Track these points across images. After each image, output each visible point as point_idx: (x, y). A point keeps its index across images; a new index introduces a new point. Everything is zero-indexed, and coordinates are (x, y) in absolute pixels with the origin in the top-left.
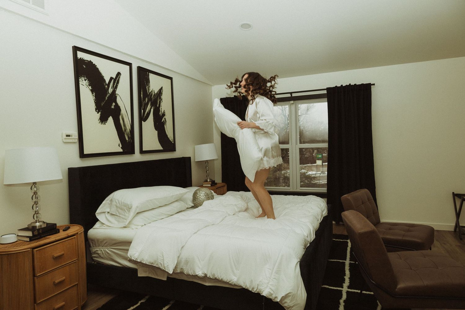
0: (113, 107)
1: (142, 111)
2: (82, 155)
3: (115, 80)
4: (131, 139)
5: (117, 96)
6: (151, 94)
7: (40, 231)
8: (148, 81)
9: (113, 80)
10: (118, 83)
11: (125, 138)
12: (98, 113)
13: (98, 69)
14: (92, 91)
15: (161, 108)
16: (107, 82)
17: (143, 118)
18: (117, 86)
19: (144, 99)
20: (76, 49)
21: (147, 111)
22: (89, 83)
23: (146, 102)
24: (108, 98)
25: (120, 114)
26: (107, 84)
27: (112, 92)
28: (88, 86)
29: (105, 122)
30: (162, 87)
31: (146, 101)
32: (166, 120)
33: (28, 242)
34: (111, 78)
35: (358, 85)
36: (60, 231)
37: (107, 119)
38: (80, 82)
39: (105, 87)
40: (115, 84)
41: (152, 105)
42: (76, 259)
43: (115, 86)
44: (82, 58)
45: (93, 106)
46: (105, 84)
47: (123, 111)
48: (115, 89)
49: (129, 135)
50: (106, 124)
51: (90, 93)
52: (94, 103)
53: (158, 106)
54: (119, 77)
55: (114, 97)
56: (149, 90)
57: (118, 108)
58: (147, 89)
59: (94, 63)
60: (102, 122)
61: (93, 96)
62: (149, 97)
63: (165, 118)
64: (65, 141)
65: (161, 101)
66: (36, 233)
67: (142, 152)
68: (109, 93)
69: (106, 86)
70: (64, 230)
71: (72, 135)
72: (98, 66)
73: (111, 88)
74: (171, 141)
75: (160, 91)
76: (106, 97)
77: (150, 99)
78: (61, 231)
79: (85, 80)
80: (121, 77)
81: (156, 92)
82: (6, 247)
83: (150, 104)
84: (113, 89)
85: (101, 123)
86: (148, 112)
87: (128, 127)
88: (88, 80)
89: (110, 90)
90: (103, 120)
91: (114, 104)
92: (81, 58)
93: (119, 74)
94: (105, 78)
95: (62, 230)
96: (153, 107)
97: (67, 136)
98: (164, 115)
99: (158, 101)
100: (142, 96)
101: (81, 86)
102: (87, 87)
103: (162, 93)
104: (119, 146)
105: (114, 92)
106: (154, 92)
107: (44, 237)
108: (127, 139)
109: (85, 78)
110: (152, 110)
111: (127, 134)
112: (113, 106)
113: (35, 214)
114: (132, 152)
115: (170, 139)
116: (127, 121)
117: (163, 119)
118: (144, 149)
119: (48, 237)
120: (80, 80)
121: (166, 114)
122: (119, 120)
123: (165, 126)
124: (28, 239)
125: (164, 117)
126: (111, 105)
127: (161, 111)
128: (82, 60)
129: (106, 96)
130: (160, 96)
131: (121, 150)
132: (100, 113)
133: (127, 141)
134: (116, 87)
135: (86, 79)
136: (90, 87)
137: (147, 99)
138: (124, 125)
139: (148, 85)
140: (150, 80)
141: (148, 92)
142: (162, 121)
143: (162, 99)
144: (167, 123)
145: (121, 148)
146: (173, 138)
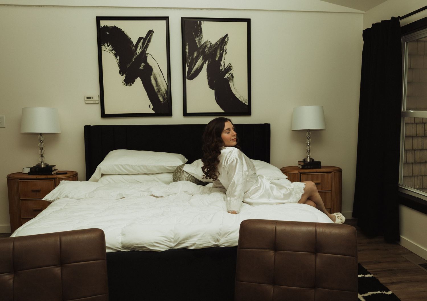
0: (142, 68)
1: (187, 68)
2: (104, 115)
3: (145, 39)
4: (167, 101)
5: (147, 56)
6: (203, 47)
8: (199, 31)
9: (142, 40)
10: (149, 41)
11: (159, 100)
12: (122, 75)
13: (123, 32)
14: (116, 55)
15: (223, 61)
16: (135, 43)
17: (188, 76)
18: (148, 45)
19: (191, 53)
20: (99, 19)
21: (196, 66)
22: (113, 48)
23: (195, 57)
24: (135, 59)
25: (151, 74)
26: (135, 45)
27: (140, 53)
28: (112, 51)
29: (131, 84)
30: (227, 35)
32: (232, 75)
34: (140, 39)
37: (134, 81)
38: (102, 49)
39: (132, 49)
40: (146, 43)
41: (205, 60)
43: (145, 45)
44: (106, 26)
45: (117, 69)
46: (131, 46)
47: (156, 71)
49: (165, 95)
50: (132, 85)
51: (114, 57)
52: (118, 66)
53: (217, 59)
54: (151, 36)
55: (143, 56)
56: (200, 41)
57: (149, 69)
58: (197, 41)
59: (118, 28)
60: (127, 84)
61: (118, 59)
62: (200, 51)
63: (231, 73)
64: (87, 102)
65: (224, 53)
66: (33, 170)
67: (186, 114)
68: (137, 55)
69: (134, 48)
71: (92, 97)
72: (124, 30)
73: (140, 49)
74: (243, 102)
75: (223, 41)
76: (133, 59)
77: (202, 53)
79: (108, 46)
80: (153, 34)
81: (213, 42)
83: (201, 58)
84: (142, 50)
85: (125, 85)
86: (197, 69)
87: (164, 87)
88: (111, 46)
89: (139, 51)
90: (129, 81)
91: (143, 64)
92: (104, 26)
93: (151, 32)
94: (132, 40)
96: (207, 62)
97: (88, 98)
98: (229, 69)
99: (218, 54)
100: (187, 50)
101: (103, 52)
102: (111, 52)
103: (226, 43)
104: (150, 107)
105: (143, 52)
106: (211, 43)
108: (161, 99)
109: (108, 44)
110: (205, 66)
111: (162, 95)
114: (169, 114)
115: (240, 100)
116: (161, 81)
117: (227, 75)
118: (189, 112)
120: (102, 47)
121: (234, 67)
122: (151, 80)
123: (231, 84)
125: (230, 72)
126: (140, 66)
127: (223, 65)
128: (106, 28)
129: (133, 57)
130: (221, 47)
131: (153, 112)
132: (124, 75)
133: (161, 102)
134: (147, 47)
135: (109, 45)
136: (114, 52)
137: (195, 54)
138: (157, 85)
139: (198, 37)
140: (203, 29)
141: (199, 44)
142: (225, 77)
143: (226, 50)
144: (235, 79)
145: (152, 109)
146: (246, 98)
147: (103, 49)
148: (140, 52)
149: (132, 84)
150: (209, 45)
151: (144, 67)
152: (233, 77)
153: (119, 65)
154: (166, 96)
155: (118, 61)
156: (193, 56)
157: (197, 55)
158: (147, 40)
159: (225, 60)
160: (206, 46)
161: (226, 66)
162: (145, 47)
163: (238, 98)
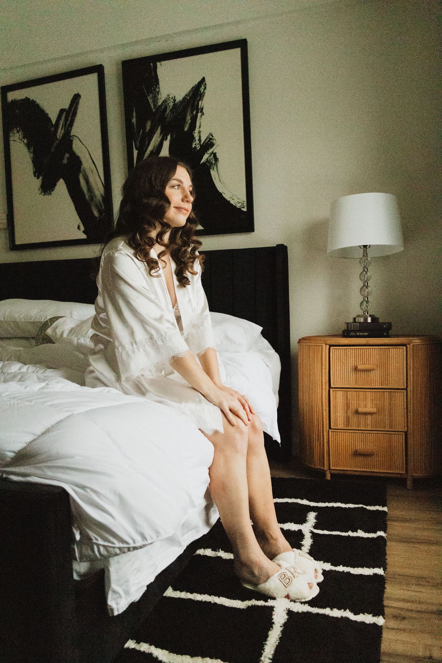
0: (65, 161)
1: (136, 152)
2: (13, 247)
3: (68, 112)
4: (105, 215)
5: (72, 141)
6: (161, 109)
8: (153, 82)
9: (65, 113)
10: (75, 114)
11: (93, 213)
12: (38, 178)
13: (38, 105)
14: (28, 146)
15: (197, 131)
16: (54, 122)
18: (74, 119)
19: (141, 124)
20: (4, 90)
21: (150, 148)
22: (24, 134)
23: (147, 130)
24: (55, 148)
25: (80, 171)
27: (62, 137)
28: (23, 140)
29: (50, 191)
30: (203, 79)
31: (148, 128)
32: (215, 156)
34: (62, 112)
37: (55, 185)
39: (50, 132)
40: (70, 118)
41: (165, 133)
43: (68, 123)
44: (15, 100)
45: (29, 168)
46: (49, 127)
47: (86, 164)
48: (69, 127)
49: (101, 206)
50: (53, 193)
51: (26, 149)
52: (32, 163)
53: (186, 129)
54: (77, 103)
55: (67, 142)
56: (155, 100)
57: (76, 161)
58: (150, 101)
59: (31, 99)
60: (44, 192)
61: (31, 152)
62: (157, 117)
63: (212, 153)
65: (199, 114)
68: (57, 139)
69: (53, 129)
72: (38, 101)
73: (62, 129)
74: (238, 206)
75: (197, 92)
76: (53, 148)
79: (18, 132)
80: (80, 100)
81: (179, 98)
83: (159, 131)
84: (64, 130)
85: (43, 193)
86: (152, 152)
87: (99, 192)
88: (22, 131)
89: (60, 133)
90: (47, 186)
91: (67, 155)
92: (12, 101)
93: (76, 98)
94: (50, 116)
96: (169, 137)
98: (209, 144)
99: (189, 118)
100: (134, 120)
101: (12, 143)
102: (22, 142)
103: (202, 96)
104: (79, 228)
105: (67, 134)
106: (175, 100)
108: (96, 213)
109: (18, 128)
110: (167, 143)
111: (97, 207)
115: (232, 202)
116: (95, 181)
117: (206, 156)
120: (10, 134)
121: (218, 140)
122: (79, 182)
123: (213, 173)
125: (210, 151)
126: (63, 159)
127: (197, 138)
129: (53, 145)
130: (194, 102)
131: (84, 236)
132: (41, 178)
133: (96, 218)
134: (71, 124)
135: (20, 130)
136: (25, 141)
137: (148, 125)
138: (90, 189)
139: (151, 93)
140: (159, 78)
141: (155, 105)
142: (202, 161)
143: (202, 109)
144: (220, 164)
145: (83, 232)
146: (244, 198)
147: (11, 139)
148: (61, 135)
149: (53, 190)
150: (171, 104)
151: (68, 159)
152: (216, 159)
153: (33, 161)
154: (103, 207)
155: (32, 155)
156: (144, 128)
157: (151, 126)
158: (71, 112)
159: (201, 129)
160: (166, 108)
161: (203, 140)
162: (69, 125)
163: (228, 199)
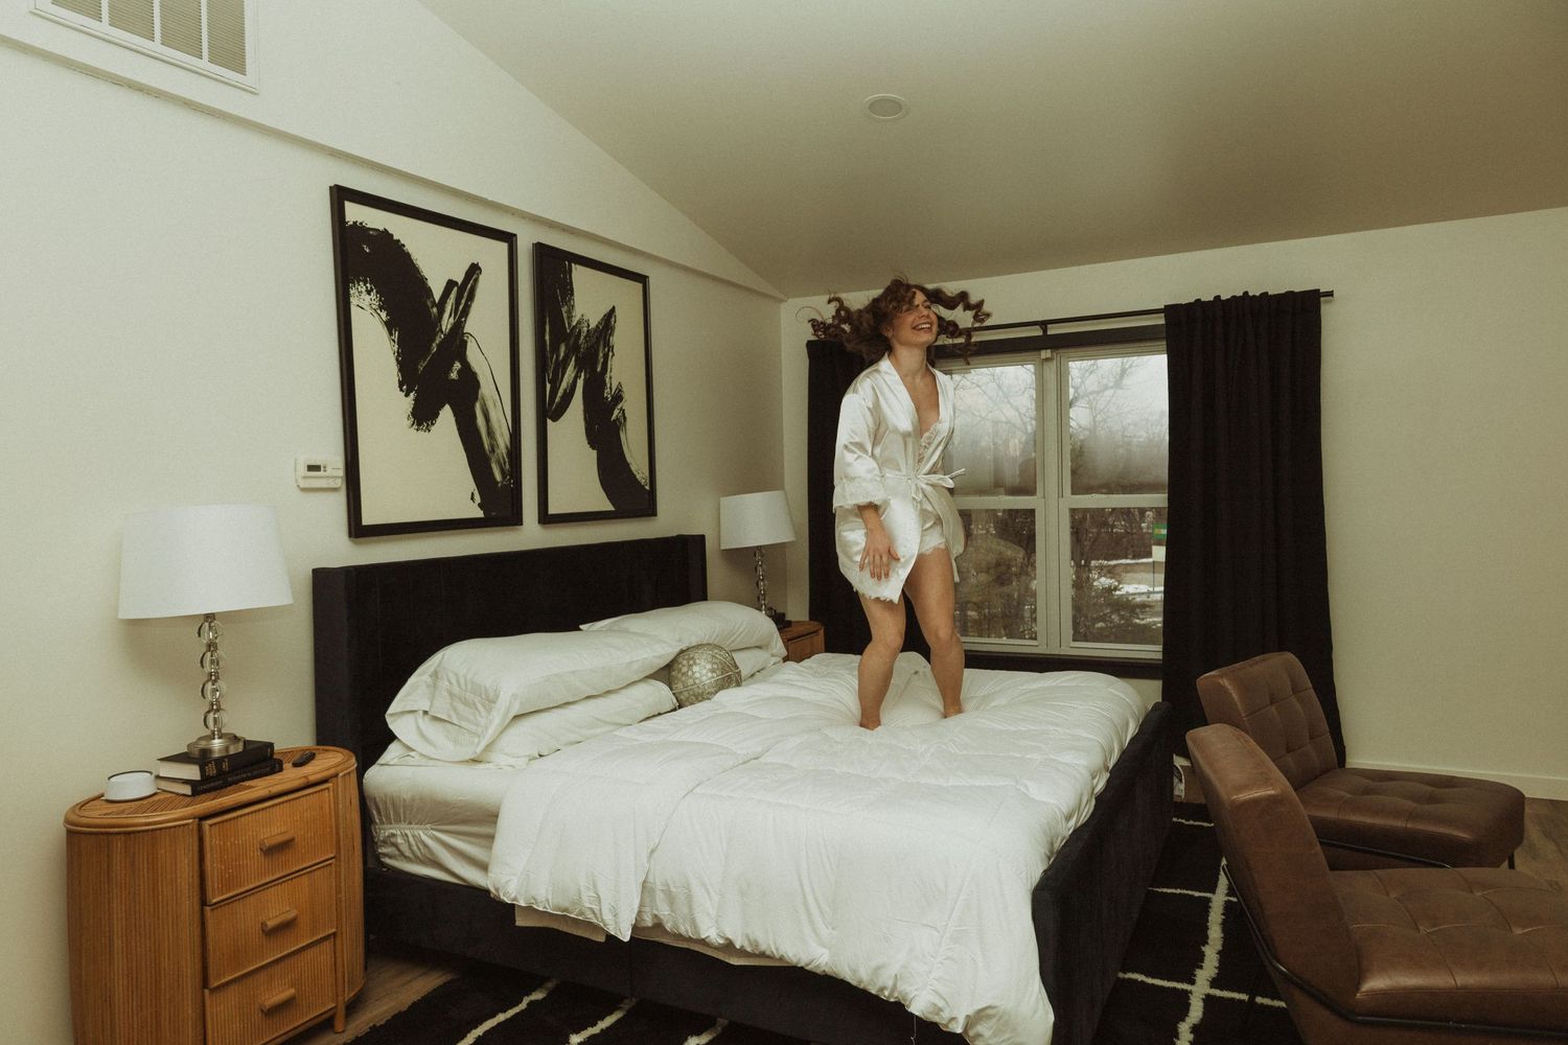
0: (454, 375)
1: (548, 386)
2: (359, 530)
3: (462, 288)
4: (510, 480)
5: (466, 342)
6: (576, 332)
7: (225, 766)
8: (567, 290)
9: (456, 288)
10: (471, 297)
11: (492, 474)
12: (407, 395)
13: (408, 255)
14: (389, 325)
15: (608, 375)
16: (437, 297)
17: (550, 410)
18: (470, 306)
19: (555, 349)
20: (341, 195)
21: (564, 385)
22: (380, 300)
23: (561, 358)
24: (438, 345)
25: (476, 398)
26: (437, 301)
27: (451, 329)
28: (379, 311)
29: (428, 425)
30: (614, 307)
31: (562, 354)
32: (624, 413)
33: (189, 799)
34: (451, 284)
35: (1275, 296)
36: (284, 766)
37: (436, 415)
38: (352, 299)
39: (429, 314)
40: (463, 301)
41: (579, 368)
42: (332, 855)
43: (461, 307)
44: (361, 223)
45: (393, 374)
46: (429, 304)
47: (486, 389)
48: (460, 317)
49: (505, 463)
50: (433, 428)
51: (384, 332)
52: (395, 363)
53: (599, 370)
54: (476, 280)
55: (457, 343)
56: (570, 317)
57: (470, 380)
58: (565, 315)
59: (395, 238)
60: (419, 425)
61: (394, 341)
62: (571, 343)
63: (621, 409)
64: (303, 484)
65: (611, 354)
66: (212, 770)
67: (546, 518)
68: (442, 332)
69: (435, 310)
70: (296, 765)
71: (325, 467)
72: (410, 247)
73: (450, 315)
74: (642, 482)
75: (608, 321)
76: (434, 345)
77: (574, 349)
78: (287, 766)
79: (369, 292)
80: (481, 276)
81: (593, 325)
82: (122, 812)
83: (573, 363)
84: (455, 318)
85: (415, 427)
86: (565, 390)
87: (503, 440)
88: (377, 292)
89: (447, 322)
90: (423, 416)
91: (457, 365)
92: (355, 223)
93: (474, 270)
94: (430, 283)
95: (290, 764)
96: (583, 376)
97: (311, 468)
98: (618, 397)
99: (601, 355)
100: (547, 338)
101: (354, 310)
102: (375, 314)
103: (613, 329)
104: (472, 498)
105: (458, 327)
106: (589, 326)
107: (236, 782)
108: (498, 477)
109: (368, 285)
110: (580, 383)
111: (498, 462)
112: (455, 373)
113: (209, 712)
114: (514, 519)
115: (638, 477)
116: (499, 421)
117: (616, 412)
118: (552, 510)
119: (247, 783)
120: (351, 292)
121: (626, 396)
122: (474, 417)
123: (622, 435)
124: (187, 790)
125: (619, 407)
126: (450, 369)
127: (608, 385)
128: (360, 230)
129: (434, 340)
130: (605, 338)
131: (480, 514)
132: (412, 395)
133: (498, 482)
134: (466, 312)
135: (372, 290)
136: (384, 315)
137: (563, 349)
138: (490, 433)
139: (566, 304)
140: (574, 287)
141: (569, 324)
142: (613, 418)
143: (613, 348)
144: (628, 425)
145: (479, 505)
146: (647, 474)
147: (354, 301)
148: (449, 327)
149: (433, 424)
150: (585, 329)
151: (459, 372)
152: (625, 418)
153: (397, 360)
154: (508, 467)
155: (396, 346)
156: (558, 356)
157: (565, 352)
158: (465, 288)
159: (612, 374)
160: (580, 332)
161: (613, 389)
162: (463, 313)
163: (635, 473)
